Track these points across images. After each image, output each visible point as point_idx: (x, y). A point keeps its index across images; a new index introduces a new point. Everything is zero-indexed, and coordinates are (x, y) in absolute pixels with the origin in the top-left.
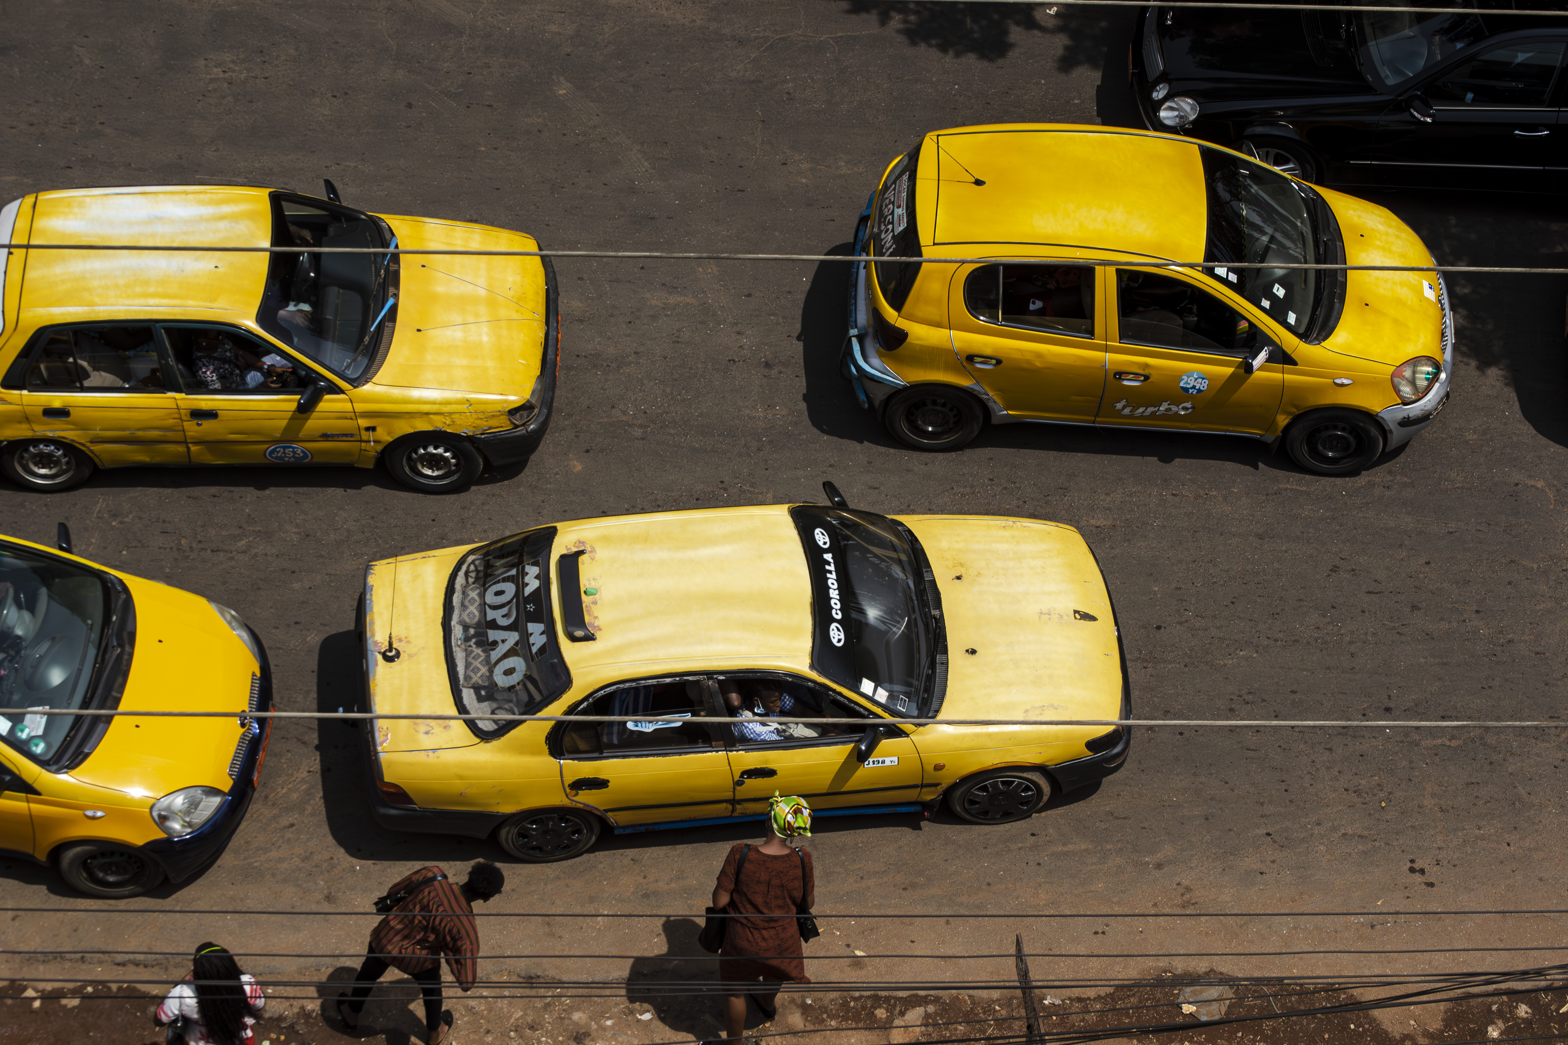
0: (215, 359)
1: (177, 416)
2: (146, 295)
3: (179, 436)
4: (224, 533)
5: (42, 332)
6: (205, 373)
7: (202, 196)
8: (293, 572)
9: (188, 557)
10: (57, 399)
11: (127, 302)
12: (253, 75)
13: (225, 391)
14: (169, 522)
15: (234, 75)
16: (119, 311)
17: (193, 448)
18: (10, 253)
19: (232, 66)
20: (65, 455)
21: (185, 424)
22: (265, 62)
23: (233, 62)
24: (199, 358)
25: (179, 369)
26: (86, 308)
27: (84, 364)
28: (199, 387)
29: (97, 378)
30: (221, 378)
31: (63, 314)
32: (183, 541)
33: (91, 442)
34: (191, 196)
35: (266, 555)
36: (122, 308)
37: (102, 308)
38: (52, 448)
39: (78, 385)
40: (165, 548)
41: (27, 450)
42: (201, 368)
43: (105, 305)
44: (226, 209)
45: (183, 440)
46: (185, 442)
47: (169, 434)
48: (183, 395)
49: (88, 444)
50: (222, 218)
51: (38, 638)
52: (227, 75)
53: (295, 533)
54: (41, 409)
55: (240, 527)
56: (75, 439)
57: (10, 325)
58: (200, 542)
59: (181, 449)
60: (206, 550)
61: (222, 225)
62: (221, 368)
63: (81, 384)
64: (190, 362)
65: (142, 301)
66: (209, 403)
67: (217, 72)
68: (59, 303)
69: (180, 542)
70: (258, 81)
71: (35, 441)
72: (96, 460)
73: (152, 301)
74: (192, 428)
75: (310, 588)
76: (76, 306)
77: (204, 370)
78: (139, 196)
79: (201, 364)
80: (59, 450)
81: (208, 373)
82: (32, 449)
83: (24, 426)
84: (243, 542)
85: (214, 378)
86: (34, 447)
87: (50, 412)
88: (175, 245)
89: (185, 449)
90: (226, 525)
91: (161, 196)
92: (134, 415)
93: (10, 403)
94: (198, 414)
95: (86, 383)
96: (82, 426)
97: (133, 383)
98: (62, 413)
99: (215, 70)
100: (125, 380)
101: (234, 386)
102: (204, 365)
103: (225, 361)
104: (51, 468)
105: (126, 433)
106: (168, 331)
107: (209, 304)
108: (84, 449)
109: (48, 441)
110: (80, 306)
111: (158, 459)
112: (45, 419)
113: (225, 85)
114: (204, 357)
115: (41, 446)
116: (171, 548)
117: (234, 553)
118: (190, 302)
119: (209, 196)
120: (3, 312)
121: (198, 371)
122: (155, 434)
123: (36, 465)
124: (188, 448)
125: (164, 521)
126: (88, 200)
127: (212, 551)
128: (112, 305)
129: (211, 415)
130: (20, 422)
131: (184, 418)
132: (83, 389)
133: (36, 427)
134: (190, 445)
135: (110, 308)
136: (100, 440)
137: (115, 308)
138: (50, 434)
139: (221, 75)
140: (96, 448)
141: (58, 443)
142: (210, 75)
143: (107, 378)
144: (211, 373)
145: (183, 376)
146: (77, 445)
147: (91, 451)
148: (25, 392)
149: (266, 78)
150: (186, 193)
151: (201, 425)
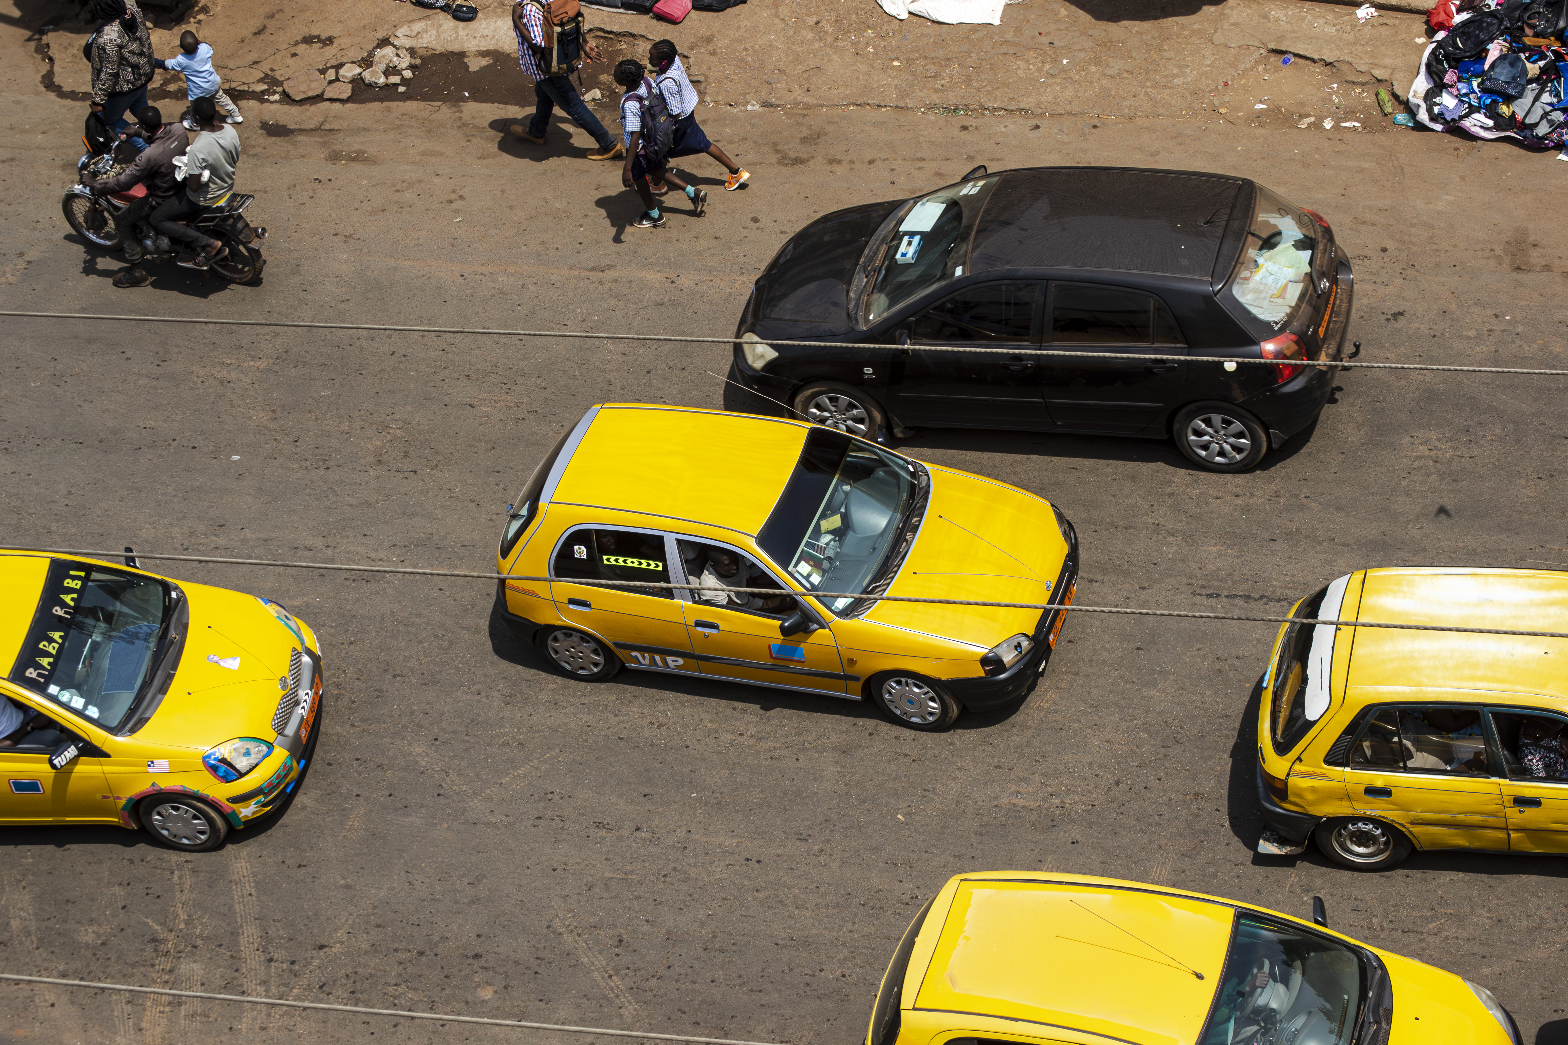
0: (1542, 747)
1: (1500, 802)
2: (1473, 678)
3: (1500, 822)
4: (1416, 914)
5: (1367, 710)
6: (1531, 760)
7: (1532, 580)
8: (1484, 957)
9: (1378, 937)
10: (1379, 778)
11: (1455, 684)
12: (1459, 454)
13: (1549, 778)
14: (1361, 900)
15: (1439, 453)
16: (1447, 693)
17: (1514, 835)
18: (1338, 629)
19: (1438, 444)
20: (1383, 835)
21: (1507, 810)
22: (1470, 441)
23: (1439, 440)
24: (1526, 746)
25: (1504, 755)
26: (1413, 688)
27: (1408, 744)
28: (1523, 773)
29: (1421, 759)
30: (1546, 766)
31: (1390, 693)
32: (1374, 920)
33: (1412, 823)
34: (1521, 580)
35: (1457, 938)
36: (1450, 690)
37: (1429, 689)
38: (1371, 826)
39: (1401, 765)
40: (1356, 926)
41: (1345, 828)
42: (1527, 756)
43: (1433, 686)
44: (1556, 595)
45: (1504, 826)
46: (1506, 829)
47: (1490, 819)
48: (1507, 781)
49: (1408, 825)
50: (1553, 603)
51: (1294, 1011)
52: (1432, 453)
53: (1488, 918)
54: (1363, 788)
55: (1432, 909)
56: (1396, 819)
57: (1337, 701)
58: (1391, 922)
59: (1502, 835)
60: (1397, 930)
61: (1553, 611)
62: (1547, 757)
63: (1405, 764)
64: (1515, 749)
65: (1471, 684)
66: (1533, 790)
67: (1423, 450)
68: (1387, 681)
69: (1371, 921)
70: (1463, 460)
71: (1354, 819)
72: (1414, 841)
73: (1480, 685)
74: (1514, 815)
75: (1500, 974)
76: (1404, 685)
77: (1530, 758)
78: (1469, 577)
79: (1527, 751)
80: (1377, 829)
81: (1534, 761)
82: (1350, 826)
83: (1345, 803)
84: (1434, 924)
85: (1540, 767)
86: (1353, 825)
87: (1372, 791)
88: (1505, 629)
89: (1506, 836)
90: (1417, 907)
91: (1491, 579)
92: (1458, 798)
93: (1332, 780)
94: (1521, 802)
95: (1410, 764)
96: (1403, 807)
97: (1455, 766)
98: (1384, 792)
99: (1421, 448)
100: (1447, 762)
101: (1558, 774)
102: (1530, 753)
103: (1550, 749)
104: (1367, 847)
105: (1448, 816)
106: (1495, 715)
107: (1537, 691)
108: (1403, 830)
109: (1367, 819)
110: (1408, 686)
111: (1476, 844)
112: (1367, 797)
113: (1431, 463)
114: (1531, 745)
115: (1360, 824)
116: (1362, 926)
117: (1425, 935)
118: (1519, 688)
119: (1539, 580)
120: (1330, 687)
121: (1523, 758)
122: (1476, 819)
123: (1352, 842)
124: (1509, 835)
125: (1356, 899)
126: (1417, 578)
127: (1403, 931)
128: (1439, 686)
129: (1535, 802)
130: (1341, 799)
131: (1507, 804)
132: (1406, 770)
133: (1357, 805)
134: (1510, 832)
135: (1438, 689)
136: (1420, 821)
137: (1443, 690)
138: (1370, 813)
139: (1427, 453)
140: (1416, 829)
141: (1376, 822)
142: (1416, 452)
143: (1431, 761)
144: (1537, 761)
145: (1507, 762)
146: (1397, 826)
147: (1410, 832)
148: (1348, 769)
149: (1471, 457)
150: (1516, 576)
151: (1523, 812)
